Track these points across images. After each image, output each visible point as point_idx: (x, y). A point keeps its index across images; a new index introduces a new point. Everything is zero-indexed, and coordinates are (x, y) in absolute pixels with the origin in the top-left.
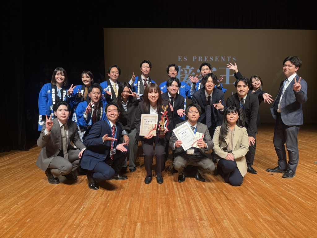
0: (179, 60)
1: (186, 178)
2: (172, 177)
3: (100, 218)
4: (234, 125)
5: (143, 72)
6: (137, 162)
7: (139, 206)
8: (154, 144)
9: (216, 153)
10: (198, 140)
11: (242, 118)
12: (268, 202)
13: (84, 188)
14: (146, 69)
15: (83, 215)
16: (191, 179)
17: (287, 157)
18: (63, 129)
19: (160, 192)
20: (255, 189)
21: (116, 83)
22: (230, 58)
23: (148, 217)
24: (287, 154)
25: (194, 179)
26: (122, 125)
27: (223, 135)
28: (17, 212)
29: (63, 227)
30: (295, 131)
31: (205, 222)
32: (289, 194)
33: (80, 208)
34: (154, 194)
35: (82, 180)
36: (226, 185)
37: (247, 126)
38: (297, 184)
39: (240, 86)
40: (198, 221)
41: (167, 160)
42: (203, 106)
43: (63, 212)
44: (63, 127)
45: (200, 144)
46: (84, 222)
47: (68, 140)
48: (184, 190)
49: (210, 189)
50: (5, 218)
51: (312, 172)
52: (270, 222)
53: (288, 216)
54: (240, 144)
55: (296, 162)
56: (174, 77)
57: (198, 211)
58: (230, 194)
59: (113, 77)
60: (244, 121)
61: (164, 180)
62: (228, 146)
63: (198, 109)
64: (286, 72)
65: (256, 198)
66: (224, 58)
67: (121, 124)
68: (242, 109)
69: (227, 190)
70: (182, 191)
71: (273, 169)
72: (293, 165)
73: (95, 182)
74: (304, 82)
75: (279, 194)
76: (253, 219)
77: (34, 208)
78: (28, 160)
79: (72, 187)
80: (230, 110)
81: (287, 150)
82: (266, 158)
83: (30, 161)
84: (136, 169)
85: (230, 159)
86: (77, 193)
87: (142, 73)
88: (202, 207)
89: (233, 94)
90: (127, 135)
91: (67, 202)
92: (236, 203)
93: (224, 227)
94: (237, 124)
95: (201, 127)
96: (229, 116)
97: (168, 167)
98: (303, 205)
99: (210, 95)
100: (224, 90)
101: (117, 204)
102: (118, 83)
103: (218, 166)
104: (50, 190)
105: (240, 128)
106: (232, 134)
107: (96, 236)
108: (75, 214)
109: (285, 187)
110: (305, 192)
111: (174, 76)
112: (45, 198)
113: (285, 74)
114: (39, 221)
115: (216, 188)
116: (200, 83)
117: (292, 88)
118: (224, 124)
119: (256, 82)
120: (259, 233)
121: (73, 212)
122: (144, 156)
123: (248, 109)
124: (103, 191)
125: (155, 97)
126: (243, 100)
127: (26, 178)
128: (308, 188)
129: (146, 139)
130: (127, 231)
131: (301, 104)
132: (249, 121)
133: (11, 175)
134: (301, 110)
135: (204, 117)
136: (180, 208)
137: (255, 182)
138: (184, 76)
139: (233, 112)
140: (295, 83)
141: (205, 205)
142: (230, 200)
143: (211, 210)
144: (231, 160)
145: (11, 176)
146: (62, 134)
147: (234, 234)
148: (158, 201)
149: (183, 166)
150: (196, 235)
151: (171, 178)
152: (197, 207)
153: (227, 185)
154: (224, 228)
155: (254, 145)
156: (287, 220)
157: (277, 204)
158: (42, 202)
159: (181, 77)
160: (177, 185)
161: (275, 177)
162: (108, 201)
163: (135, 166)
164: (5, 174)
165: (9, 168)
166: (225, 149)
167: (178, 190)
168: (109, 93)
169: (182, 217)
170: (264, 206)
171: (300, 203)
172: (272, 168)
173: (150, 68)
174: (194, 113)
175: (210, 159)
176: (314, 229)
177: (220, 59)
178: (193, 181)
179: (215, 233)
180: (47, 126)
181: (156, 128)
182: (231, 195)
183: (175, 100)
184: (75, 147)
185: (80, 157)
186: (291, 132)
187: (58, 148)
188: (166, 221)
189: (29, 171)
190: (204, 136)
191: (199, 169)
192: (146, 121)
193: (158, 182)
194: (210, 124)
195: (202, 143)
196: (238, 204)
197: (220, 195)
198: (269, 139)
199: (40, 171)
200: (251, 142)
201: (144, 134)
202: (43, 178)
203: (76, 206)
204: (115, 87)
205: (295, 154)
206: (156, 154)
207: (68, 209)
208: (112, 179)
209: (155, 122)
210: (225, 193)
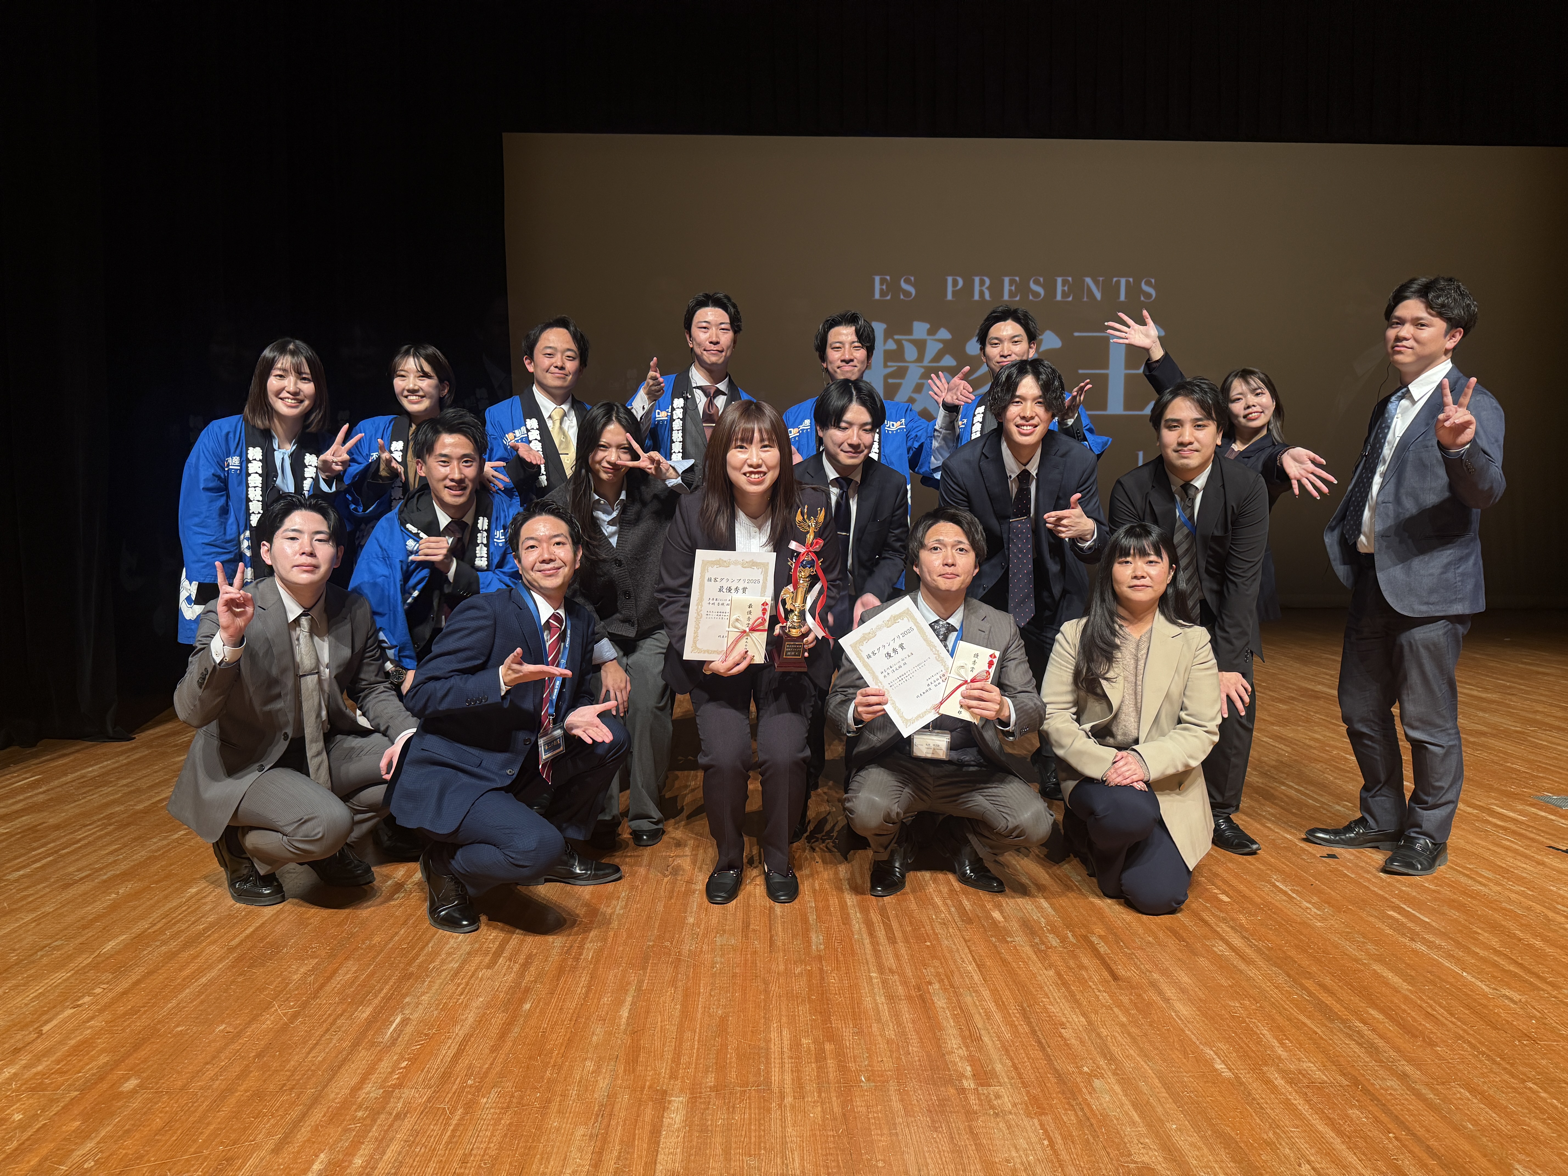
0: (877, 296)
1: (911, 876)
2: (843, 870)
3: (486, 1073)
4: (1150, 617)
5: (698, 350)
6: (668, 795)
7: (677, 1013)
8: (753, 708)
9: (1060, 752)
10: (966, 682)
11: (1188, 581)
12: (1310, 994)
13: (405, 923)
14: (714, 339)
15: (402, 1058)
16: (935, 881)
17: (1408, 772)
18: (302, 633)
19: (780, 944)
20: (1246, 930)
21: (565, 407)
22: (1128, 282)
23: (721, 1068)
24: (1407, 757)
25: (951, 877)
26: (596, 616)
27: (1092, 666)
28: (73, 1042)
29: (304, 1116)
30: (1443, 641)
31: (1002, 1090)
32: (1415, 952)
33: (388, 1022)
34: (755, 952)
35: (399, 887)
36: (1107, 910)
37: (1208, 619)
38: (1452, 903)
39: (1177, 424)
40: (969, 1084)
41: (816, 787)
42: (994, 523)
43: (305, 1043)
44: (304, 621)
45: (974, 703)
46: (407, 1093)
47: (326, 687)
48: (898, 934)
49: (1029, 927)
50: (15, 1074)
51: (1528, 847)
52: (1319, 1088)
53: (1410, 1061)
54: (1177, 707)
55: (1449, 796)
56: (853, 378)
57: (971, 1038)
58: (1125, 954)
59: (548, 375)
60: (1197, 595)
61: (801, 887)
62: (1116, 716)
63: (969, 534)
64: (1400, 352)
65: (1251, 972)
66: (1096, 282)
67: (589, 608)
68: (1187, 536)
69: (1114, 935)
70: (892, 940)
71: (1336, 832)
72: (1436, 812)
73: (463, 897)
74: (1489, 402)
75: (1367, 953)
76: (1237, 1077)
77: (159, 1022)
78: (127, 790)
79: (347, 918)
80: (1131, 543)
81: (1406, 735)
82: (1302, 778)
83: (138, 790)
84: (664, 832)
85: (1128, 781)
86: (371, 948)
87: (692, 357)
88: (988, 1016)
89: (1140, 463)
90: (620, 663)
91: (322, 993)
92: (1156, 998)
93: (1095, 1115)
94: (1163, 612)
95: (986, 626)
96: (1123, 572)
97: (822, 822)
98: (1485, 1007)
99: (1028, 467)
100: (1094, 442)
101: (571, 1005)
102: (577, 405)
103: (1069, 814)
104: (235, 937)
105: (1176, 630)
106: (1137, 661)
107: (464, 1161)
108: (363, 1053)
109: (1397, 920)
110: (1495, 942)
111: (850, 373)
112: (214, 973)
113: (1397, 362)
114: (183, 1088)
115: (1058, 922)
116: (981, 409)
117: (1432, 433)
118: (1097, 608)
119: (1252, 399)
120: (1269, 1144)
121: (355, 1045)
122: (706, 768)
123: (1214, 538)
124: (502, 935)
125: (764, 469)
126: (1191, 492)
127: (116, 876)
128: (1510, 924)
129: (716, 677)
130: (617, 1134)
131: (1474, 510)
132: (1220, 595)
133: (44, 862)
134: (1473, 540)
135: (1000, 573)
136: (879, 1020)
137: (1247, 892)
138: (901, 373)
139: (1143, 553)
140: (1447, 408)
141: (1002, 1006)
142: (1128, 980)
143: (1034, 1032)
144: (1129, 788)
145: (42, 867)
146: (298, 659)
147: (1146, 1146)
148: (774, 988)
149: (893, 815)
150: (957, 1151)
151: (836, 873)
152: (963, 1016)
153: (1111, 908)
154: (1093, 1121)
155: (1243, 714)
156: (1403, 1077)
157: (1356, 999)
158: (200, 993)
159: (887, 377)
160: (864, 910)
161: (1348, 868)
162: (527, 990)
163: (656, 814)
164: (16, 858)
165: (33, 829)
166: (1102, 734)
167: (872, 934)
168: (534, 451)
169: (888, 1064)
170: (1295, 1012)
171: (1466, 994)
172: (1332, 824)
173: (735, 332)
174: (950, 554)
175: (1028, 779)
176: (1534, 1123)
177: (1077, 288)
178: (945, 890)
179: (1052, 1144)
180: (224, 617)
181: (764, 620)
182: (1130, 957)
183: (861, 489)
184: (363, 722)
185: (388, 773)
186: (1427, 648)
187: (281, 729)
188: (811, 1088)
189: (135, 839)
190: (995, 661)
191: (977, 834)
192: (718, 585)
193: (773, 893)
194: (1029, 610)
195: (985, 695)
196: (1167, 1000)
197: (1075, 957)
198: (1320, 683)
199: (189, 840)
200: (1228, 696)
201: (708, 651)
202: (205, 877)
203: (365, 1013)
204: (561, 428)
205: (1446, 755)
206: (761, 757)
207: (328, 1030)
208: (547, 881)
209: (763, 593)
210: (1103, 948)
